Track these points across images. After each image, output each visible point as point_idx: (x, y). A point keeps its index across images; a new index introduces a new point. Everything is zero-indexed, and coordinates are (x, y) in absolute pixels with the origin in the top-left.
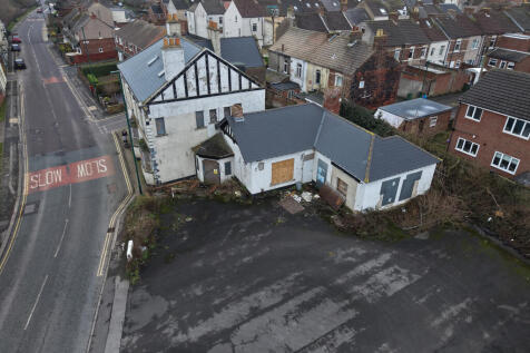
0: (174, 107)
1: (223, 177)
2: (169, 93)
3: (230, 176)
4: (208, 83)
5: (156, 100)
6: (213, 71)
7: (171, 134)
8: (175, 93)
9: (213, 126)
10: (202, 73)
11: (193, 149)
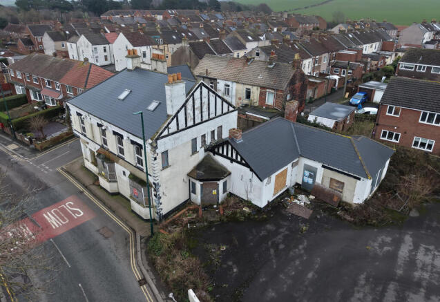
0: (176, 139)
1: (222, 196)
2: (173, 127)
3: (226, 193)
4: (202, 112)
5: (163, 135)
6: (205, 100)
7: (173, 164)
8: (178, 125)
9: (203, 149)
10: (198, 104)
11: (189, 175)
